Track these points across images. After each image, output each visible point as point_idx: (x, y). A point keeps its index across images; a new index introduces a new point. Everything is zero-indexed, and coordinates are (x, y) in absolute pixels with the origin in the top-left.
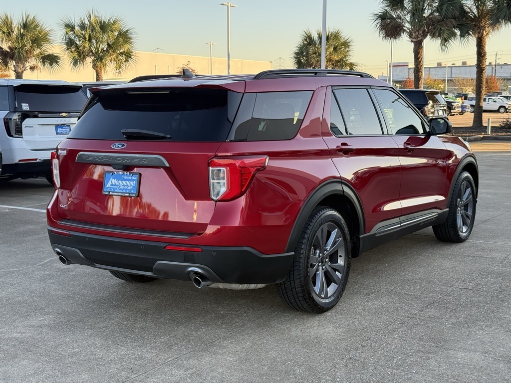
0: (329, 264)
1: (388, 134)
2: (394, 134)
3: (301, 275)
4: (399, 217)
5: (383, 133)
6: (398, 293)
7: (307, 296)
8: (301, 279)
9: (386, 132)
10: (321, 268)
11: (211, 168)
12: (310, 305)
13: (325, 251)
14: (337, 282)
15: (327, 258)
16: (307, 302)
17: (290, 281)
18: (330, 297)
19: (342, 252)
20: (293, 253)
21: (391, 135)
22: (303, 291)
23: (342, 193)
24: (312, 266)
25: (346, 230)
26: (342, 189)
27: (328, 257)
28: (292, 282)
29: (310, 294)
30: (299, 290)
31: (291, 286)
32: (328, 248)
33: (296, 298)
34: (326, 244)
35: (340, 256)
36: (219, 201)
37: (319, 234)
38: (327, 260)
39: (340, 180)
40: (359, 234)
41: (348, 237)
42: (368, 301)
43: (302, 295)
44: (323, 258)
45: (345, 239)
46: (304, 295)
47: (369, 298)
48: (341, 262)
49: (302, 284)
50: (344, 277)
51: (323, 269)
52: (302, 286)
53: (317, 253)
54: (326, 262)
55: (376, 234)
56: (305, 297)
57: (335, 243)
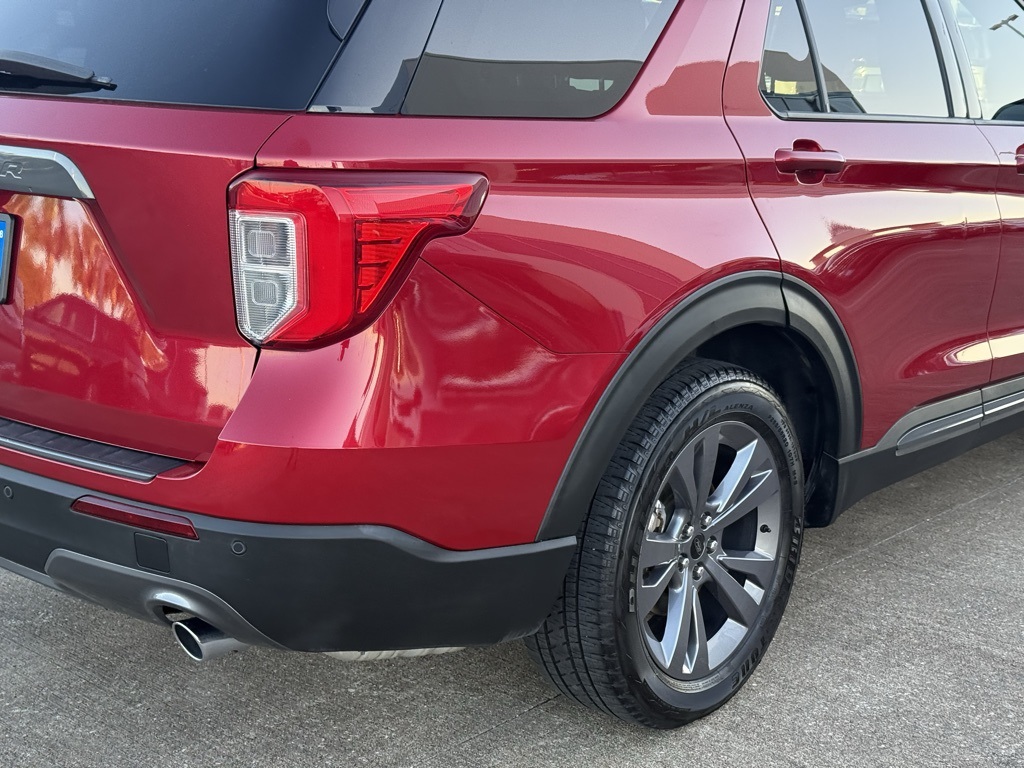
0: (723, 557)
1: (968, 117)
2: (988, 117)
3: (604, 613)
4: (980, 387)
5: (951, 114)
6: (958, 647)
7: (623, 682)
8: (603, 626)
9: (960, 110)
10: (686, 575)
11: (238, 217)
12: (634, 709)
13: (708, 514)
14: (746, 618)
15: (713, 539)
16: (623, 702)
17: (565, 627)
18: (716, 670)
19: (770, 517)
20: (572, 541)
21: (978, 122)
22: (608, 666)
23: (780, 321)
24: (652, 573)
25: (790, 442)
26: (782, 308)
27: (719, 536)
28: (572, 630)
29: (633, 677)
30: (594, 661)
31: (567, 643)
32: (720, 503)
33: (586, 683)
34: (711, 492)
35: (765, 529)
36: (272, 345)
37: (683, 462)
38: (714, 544)
39: (777, 274)
40: (836, 453)
41: (797, 467)
42: (849, 679)
43: (605, 678)
44: (700, 538)
45: (784, 472)
46: (612, 679)
47: (856, 662)
48: (765, 548)
49: (605, 641)
50: (771, 598)
51: (696, 577)
52: (604, 651)
53: (674, 524)
54: (709, 551)
55: (897, 448)
56: (615, 685)
57: (746, 484)
